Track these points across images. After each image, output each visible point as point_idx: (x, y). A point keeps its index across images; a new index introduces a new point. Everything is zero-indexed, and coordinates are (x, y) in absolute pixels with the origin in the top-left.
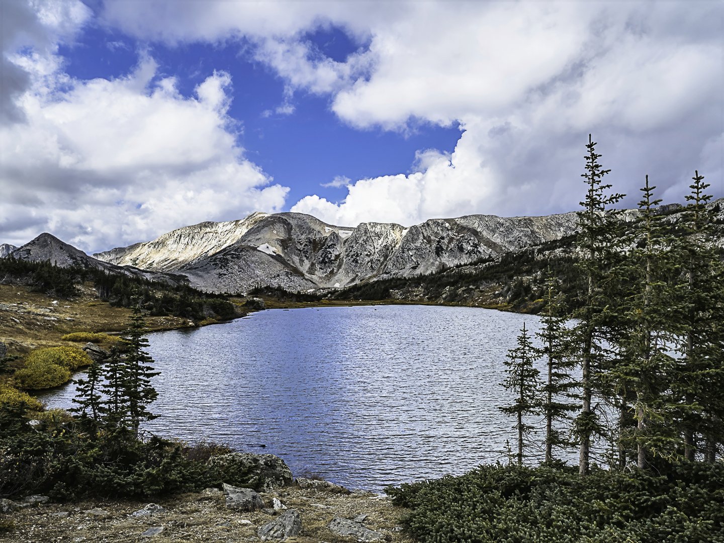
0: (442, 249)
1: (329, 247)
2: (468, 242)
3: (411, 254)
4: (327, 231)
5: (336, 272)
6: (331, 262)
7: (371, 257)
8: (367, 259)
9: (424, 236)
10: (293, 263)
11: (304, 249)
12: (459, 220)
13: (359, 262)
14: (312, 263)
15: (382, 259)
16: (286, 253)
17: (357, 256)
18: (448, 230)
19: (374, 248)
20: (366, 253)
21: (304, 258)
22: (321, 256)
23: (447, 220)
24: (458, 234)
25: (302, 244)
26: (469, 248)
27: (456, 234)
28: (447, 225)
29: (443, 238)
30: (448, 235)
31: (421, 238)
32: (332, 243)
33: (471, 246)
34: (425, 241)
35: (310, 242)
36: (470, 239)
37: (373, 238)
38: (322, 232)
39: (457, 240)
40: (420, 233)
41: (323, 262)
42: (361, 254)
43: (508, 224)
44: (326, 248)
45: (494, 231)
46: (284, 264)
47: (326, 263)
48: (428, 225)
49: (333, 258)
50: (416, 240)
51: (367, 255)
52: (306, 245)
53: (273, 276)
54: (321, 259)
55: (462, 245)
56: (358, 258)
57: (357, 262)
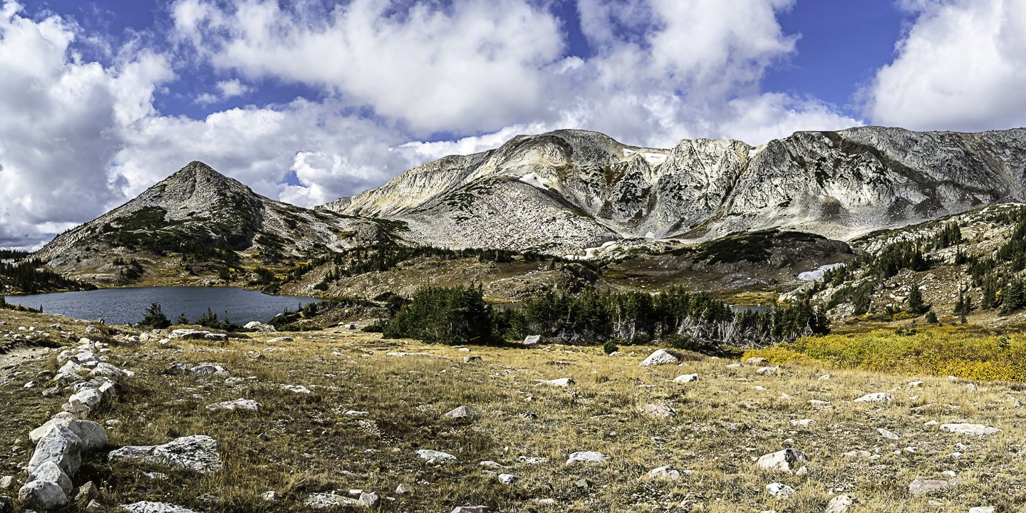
0: (827, 176)
1: (632, 177)
2: (867, 165)
3: (775, 183)
4: (626, 155)
5: (646, 216)
6: (636, 199)
7: (704, 191)
8: (697, 194)
9: (791, 155)
10: (576, 201)
11: (592, 180)
12: (845, 133)
13: (684, 198)
14: (606, 201)
15: (723, 193)
16: (563, 187)
17: (680, 189)
18: (830, 147)
19: (707, 176)
20: (694, 184)
21: (593, 195)
22: (620, 190)
23: (826, 134)
24: (848, 155)
25: (589, 173)
26: (871, 175)
27: (844, 154)
28: (827, 140)
29: (824, 159)
30: (831, 155)
31: (789, 158)
32: (636, 171)
33: (874, 172)
34: (795, 163)
35: (601, 171)
36: (871, 162)
37: (703, 162)
38: (619, 155)
39: (848, 163)
40: (785, 151)
41: (624, 200)
42: (686, 186)
43: (925, 141)
44: (626, 179)
45: (903, 151)
46: (561, 203)
47: (628, 201)
48: (797, 139)
49: (639, 194)
50: (782, 161)
51: (696, 187)
52: (595, 174)
53: (545, 220)
54: (620, 195)
55: (858, 169)
56: (681, 192)
57: (680, 198)
